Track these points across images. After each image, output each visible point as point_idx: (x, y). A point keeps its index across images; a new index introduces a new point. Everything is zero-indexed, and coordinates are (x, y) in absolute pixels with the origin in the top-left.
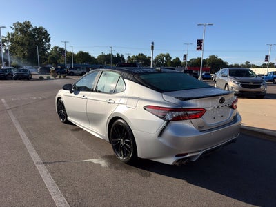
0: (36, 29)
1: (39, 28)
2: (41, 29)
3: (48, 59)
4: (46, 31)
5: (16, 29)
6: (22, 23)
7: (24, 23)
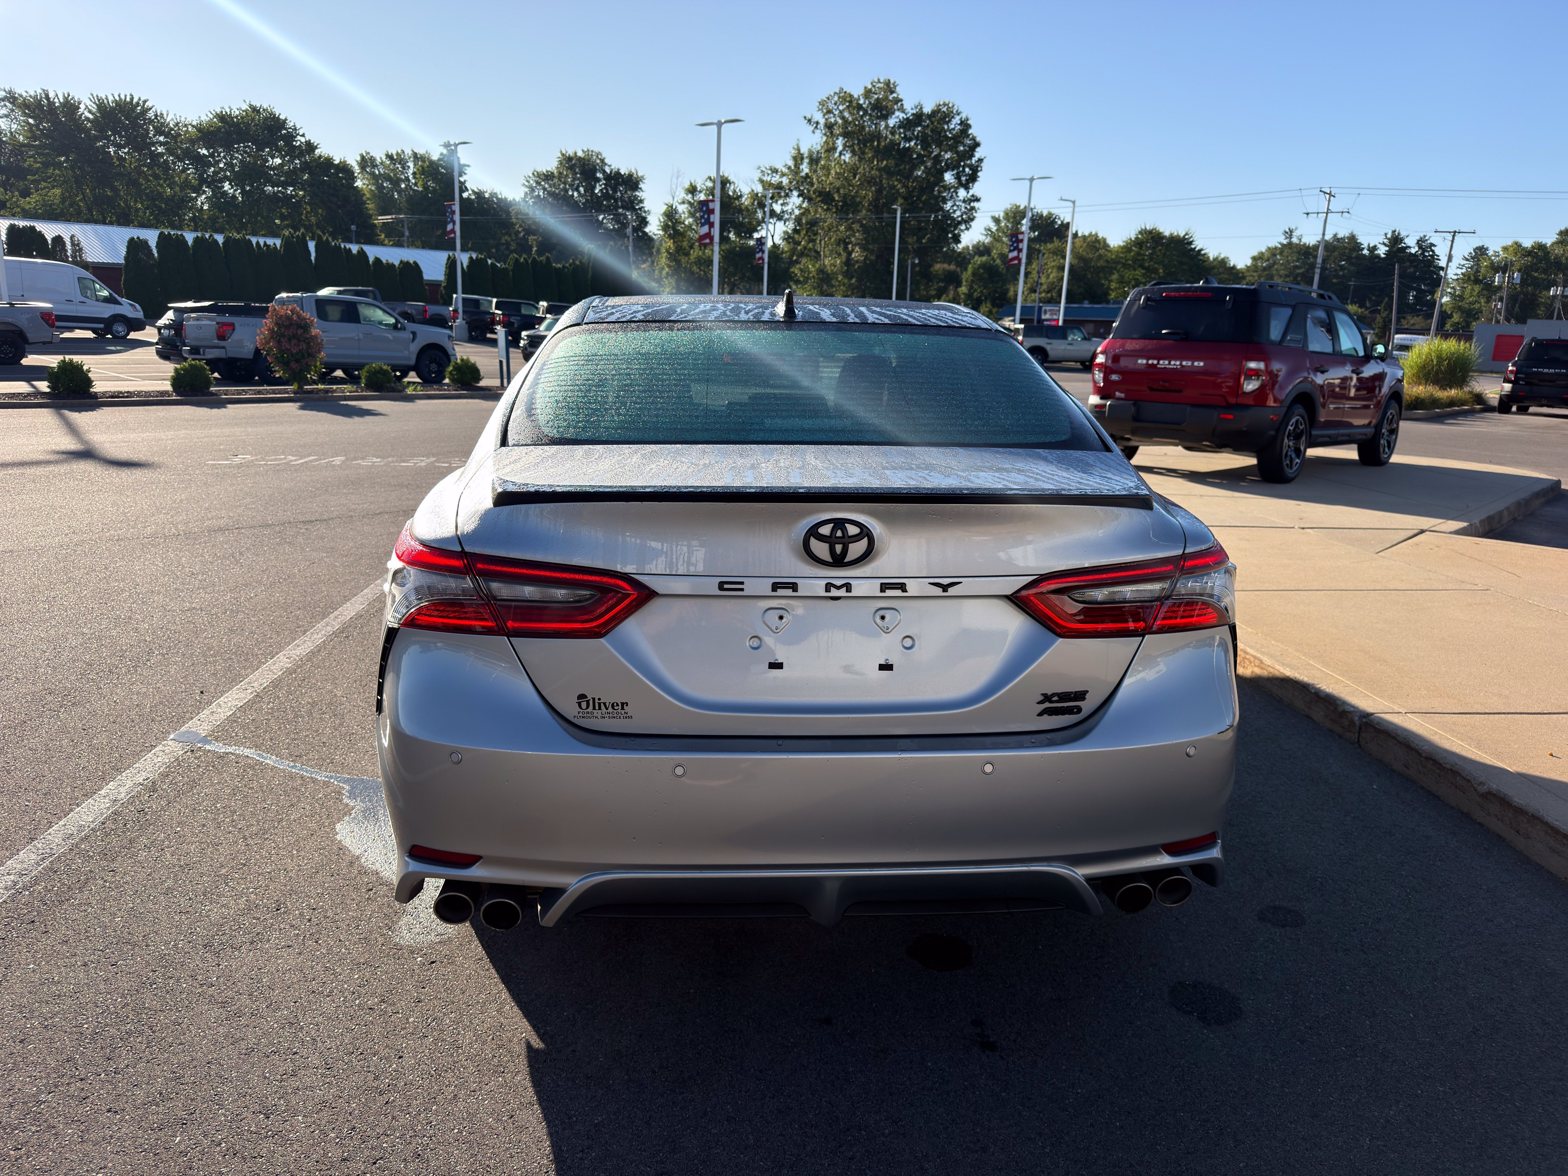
0: (919, 117)
1: (934, 113)
2: (942, 115)
3: (966, 276)
4: (965, 125)
5: (829, 127)
6: (857, 92)
7: (868, 93)
